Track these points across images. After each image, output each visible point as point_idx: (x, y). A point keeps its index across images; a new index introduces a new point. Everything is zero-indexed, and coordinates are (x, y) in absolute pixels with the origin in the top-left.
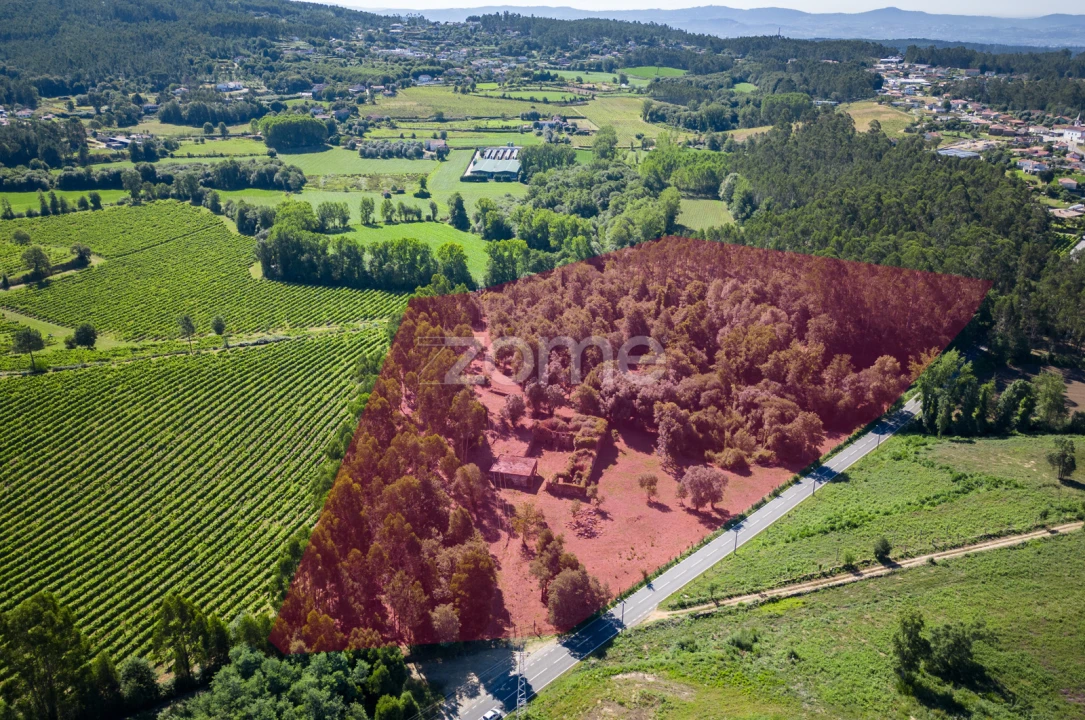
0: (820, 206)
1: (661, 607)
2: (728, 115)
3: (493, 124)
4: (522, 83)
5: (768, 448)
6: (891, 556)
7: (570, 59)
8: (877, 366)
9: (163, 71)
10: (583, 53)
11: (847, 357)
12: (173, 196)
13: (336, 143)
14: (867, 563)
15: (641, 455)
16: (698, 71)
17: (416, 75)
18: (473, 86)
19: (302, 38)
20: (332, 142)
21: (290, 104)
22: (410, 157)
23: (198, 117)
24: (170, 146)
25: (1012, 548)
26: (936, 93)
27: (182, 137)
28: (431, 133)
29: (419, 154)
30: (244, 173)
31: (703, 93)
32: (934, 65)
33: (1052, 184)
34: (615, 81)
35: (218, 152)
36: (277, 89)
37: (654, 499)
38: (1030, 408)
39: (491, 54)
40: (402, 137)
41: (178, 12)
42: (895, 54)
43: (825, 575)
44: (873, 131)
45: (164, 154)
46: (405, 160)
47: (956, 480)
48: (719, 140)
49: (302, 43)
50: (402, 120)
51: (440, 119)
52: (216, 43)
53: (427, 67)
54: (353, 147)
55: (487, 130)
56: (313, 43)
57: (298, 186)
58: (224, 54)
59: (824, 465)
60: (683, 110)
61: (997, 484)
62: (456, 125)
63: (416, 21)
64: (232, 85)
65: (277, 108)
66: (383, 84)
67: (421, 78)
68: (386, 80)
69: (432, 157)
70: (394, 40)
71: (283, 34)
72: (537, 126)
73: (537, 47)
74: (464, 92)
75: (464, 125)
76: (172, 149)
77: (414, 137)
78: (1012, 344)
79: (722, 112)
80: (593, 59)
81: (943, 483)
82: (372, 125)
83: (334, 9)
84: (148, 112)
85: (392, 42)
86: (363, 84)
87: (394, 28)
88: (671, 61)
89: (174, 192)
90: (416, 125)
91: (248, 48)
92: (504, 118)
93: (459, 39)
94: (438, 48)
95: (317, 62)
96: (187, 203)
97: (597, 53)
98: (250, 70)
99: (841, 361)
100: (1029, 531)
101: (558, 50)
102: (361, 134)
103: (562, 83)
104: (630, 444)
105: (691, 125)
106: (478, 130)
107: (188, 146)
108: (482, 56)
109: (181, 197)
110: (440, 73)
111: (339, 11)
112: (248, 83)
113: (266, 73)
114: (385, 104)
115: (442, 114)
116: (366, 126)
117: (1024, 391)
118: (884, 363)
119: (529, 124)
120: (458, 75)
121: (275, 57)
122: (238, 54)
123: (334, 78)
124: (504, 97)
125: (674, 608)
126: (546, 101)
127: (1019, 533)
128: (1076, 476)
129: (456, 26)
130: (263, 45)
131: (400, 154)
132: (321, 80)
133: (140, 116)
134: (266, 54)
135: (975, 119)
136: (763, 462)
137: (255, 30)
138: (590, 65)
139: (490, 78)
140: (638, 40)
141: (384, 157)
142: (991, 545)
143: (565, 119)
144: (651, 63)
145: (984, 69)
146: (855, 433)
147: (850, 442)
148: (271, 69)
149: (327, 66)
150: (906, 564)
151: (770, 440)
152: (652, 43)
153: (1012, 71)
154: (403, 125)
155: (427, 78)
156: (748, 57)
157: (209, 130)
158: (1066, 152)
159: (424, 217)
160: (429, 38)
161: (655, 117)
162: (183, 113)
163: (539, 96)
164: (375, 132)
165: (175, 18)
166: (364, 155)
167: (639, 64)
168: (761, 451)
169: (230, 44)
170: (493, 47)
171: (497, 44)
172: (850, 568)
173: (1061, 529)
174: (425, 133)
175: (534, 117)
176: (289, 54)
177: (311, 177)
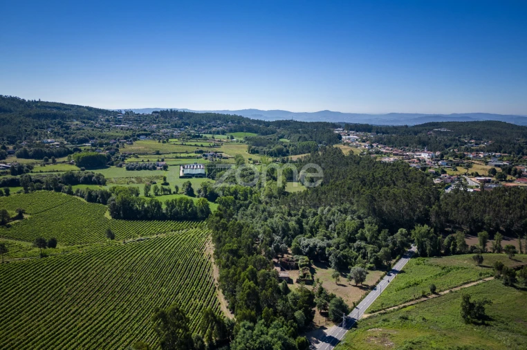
0: (350, 179)
1: (365, 313)
2: (285, 150)
3: (182, 155)
4: (188, 139)
5: (371, 263)
6: (436, 291)
7: (204, 129)
8: (399, 232)
9: (13, 134)
10: (209, 127)
11: (387, 230)
12: (44, 189)
13: (112, 164)
14: (429, 294)
15: (324, 270)
16: (263, 134)
17: (139, 136)
18: (168, 140)
19: (77, 120)
20: (109, 164)
21: (82, 148)
22: (150, 169)
23: (38, 155)
24: (30, 168)
25: (475, 286)
26: (364, 142)
27: (33, 164)
28: (157, 160)
29: (154, 168)
30: (77, 177)
31: (269, 142)
32: (357, 131)
33: (426, 172)
34: (228, 138)
35: (55, 170)
36: (72, 142)
37: (338, 283)
38: (455, 245)
39: (167, 127)
40: (143, 161)
41: (12, 108)
42: (340, 127)
43: (417, 299)
44: (351, 154)
45: (27, 171)
46: (148, 171)
47: (443, 268)
48: (285, 160)
49: (78, 122)
50: (140, 154)
51: (158, 153)
52: (37, 122)
53: (143, 132)
54: (121, 166)
55: (181, 158)
56: (84, 123)
57: (104, 183)
58: (42, 127)
59: (393, 268)
60: (266, 149)
61: (458, 268)
62: (167, 156)
63: (129, 113)
64: (49, 140)
65: (77, 150)
66: (125, 139)
67: (141, 137)
68: (126, 138)
69: (161, 169)
70: (120, 121)
71: (69, 118)
72: (204, 155)
73: (187, 124)
74: (164, 142)
75: (171, 156)
76: (31, 169)
77: (148, 161)
78: (439, 226)
79: (283, 149)
80: (214, 129)
81: (439, 270)
82: (127, 156)
83: (87, 108)
84: (10, 153)
85: (119, 122)
86: (115, 139)
87: (119, 116)
88: (250, 130)
89: (44, 186)
90: (148, 156)
91: (52, 124)
92: (187, 152)
93: (151, 121)
94: (141, 125)
95: (88, 130)
96: (53, 191)
97: (215, 127)
98: (56, 134)
99: (385, 232)
100: (477, 281)
101: (198, 126)
102: (123, 160)
103: (206, 139)
104: (318, 267)
105: (271, 154)
106: (177, 158)
107: (37, 168)
108: (163, 128)
109: (49, 189)
110: (150, 135)
111: (90, 109)
112: (57, 140)
113: (66, 135)
114: (128, 148)
115: (158, 151)
116: (124, 157)
117: (453, 239)
118: (402, 231)
119: (199, 155)
120: (158, 135)
121: (67, 128)
122: (49, 127)
123: (99, 137)
124: (182, 144)
125: (370, 313)
126: (202, 146)
127: (474, 282)
128: (484, 264)
129: (148, 115)
130: (59, 123)
131: (145, 168)
132: (93, 138)
133: (6, 155)
134: (62, 127)
135: (384, 151)
136: (371, 269)
137: (55, 116)
138: (214, 132)
139: (172, 137)
140: (233, 122)
141: (137, 170)
142: (466, 286)
143: (216, 153)
144: (242, 131)
145: (377, 133)
146: (397, 258)
147: (397, 261)
148: (67, 133)
149: (94, 132)
150: (442, 293)
151: (371, 260)
152: (239, 123)
153: (388, 133)
154: (142, 156)
155: (144, 137)
156: (281, 128)
157: (47, 160)
158: (425, 161)
159: (172, 192)
160: (137, 120)
161: (253, 152)
162: (30, 153)
163: (199, 144)
164: (129, 160)
165: (11, 111)
166: (128, 169)
167: (235, 131)
168: (368, 265)
169: (44, 122)
170: (167, 124)
171: (169, 123)
172: (424, 296)
173: (487, 279)
174: (154, 159)
175: (201, 152)
176: (73, 127)
177: (108, 179)
